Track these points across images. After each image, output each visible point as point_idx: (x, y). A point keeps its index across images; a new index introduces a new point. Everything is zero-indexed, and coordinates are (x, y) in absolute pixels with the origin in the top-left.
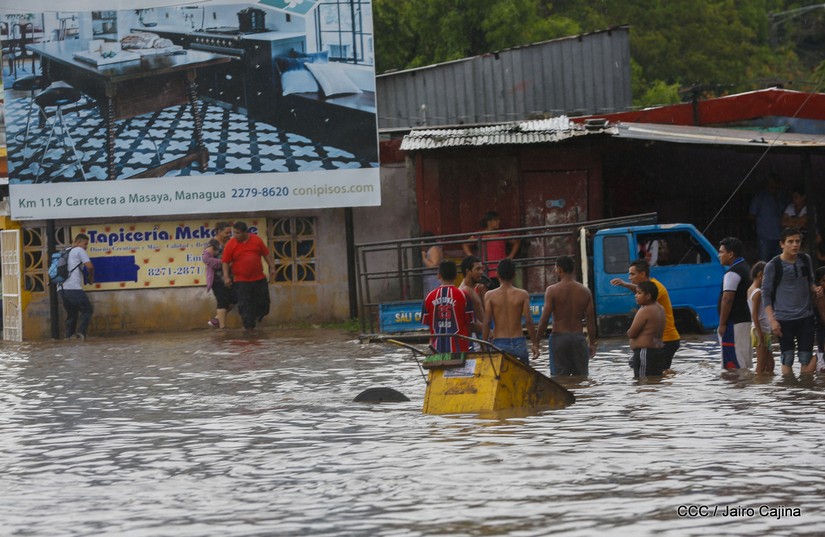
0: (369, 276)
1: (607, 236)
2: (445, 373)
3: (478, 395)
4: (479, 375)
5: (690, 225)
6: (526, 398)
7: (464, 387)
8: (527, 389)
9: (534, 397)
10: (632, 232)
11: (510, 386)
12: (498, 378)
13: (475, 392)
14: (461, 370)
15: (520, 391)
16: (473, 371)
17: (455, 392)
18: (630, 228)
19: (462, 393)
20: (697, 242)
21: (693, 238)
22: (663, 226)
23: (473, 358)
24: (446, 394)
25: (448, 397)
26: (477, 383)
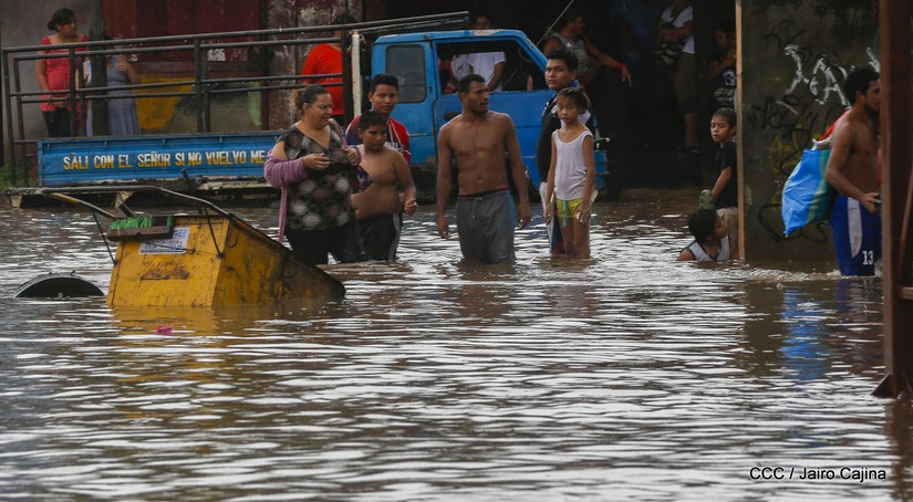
0: (24, 98)
1: (392, 46)
2: (143, 246)
3: (190, 282)
4: (194, 251)
5: (518, 33)
6: (266, 288)
7: (170, 268)
8: (268, 276)
9: (279, 287)
10: (431, 41)
11: (240, 267)
12: (221, 256)
13: (186, 276)
14: (167, 243)
15: (257, 276)
16: (184, 245)
17: (156, 275)
18: (428, 34)
19: (167, 278)
20: (529, 58)
21: (523, 52)
22: (477, 33)
23: (184, 225)
24: (142, 279)
25: (146, 283)
26: (190, 263)
